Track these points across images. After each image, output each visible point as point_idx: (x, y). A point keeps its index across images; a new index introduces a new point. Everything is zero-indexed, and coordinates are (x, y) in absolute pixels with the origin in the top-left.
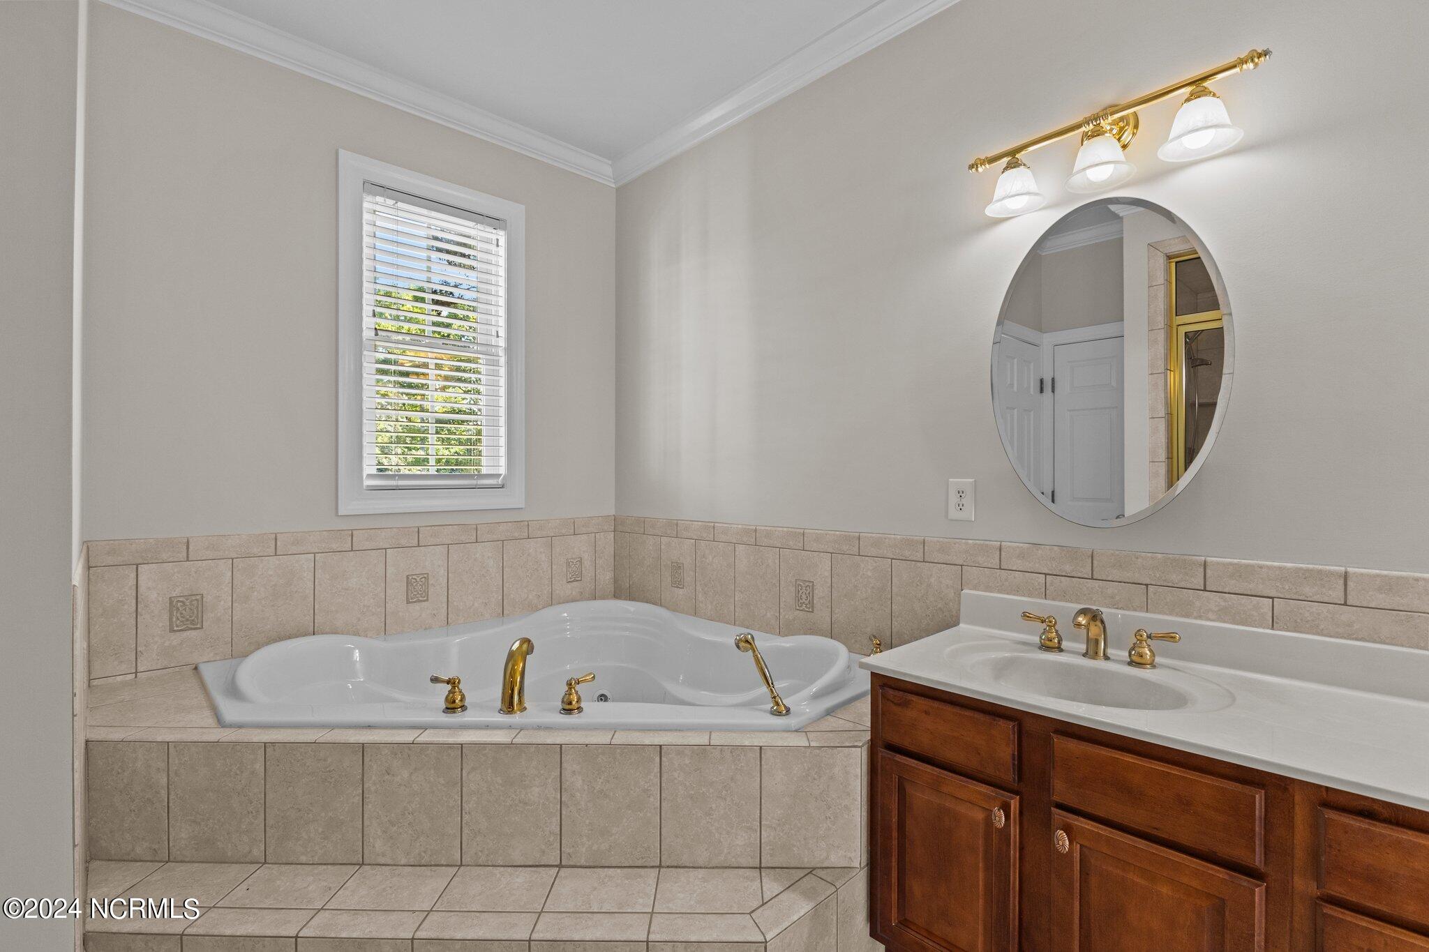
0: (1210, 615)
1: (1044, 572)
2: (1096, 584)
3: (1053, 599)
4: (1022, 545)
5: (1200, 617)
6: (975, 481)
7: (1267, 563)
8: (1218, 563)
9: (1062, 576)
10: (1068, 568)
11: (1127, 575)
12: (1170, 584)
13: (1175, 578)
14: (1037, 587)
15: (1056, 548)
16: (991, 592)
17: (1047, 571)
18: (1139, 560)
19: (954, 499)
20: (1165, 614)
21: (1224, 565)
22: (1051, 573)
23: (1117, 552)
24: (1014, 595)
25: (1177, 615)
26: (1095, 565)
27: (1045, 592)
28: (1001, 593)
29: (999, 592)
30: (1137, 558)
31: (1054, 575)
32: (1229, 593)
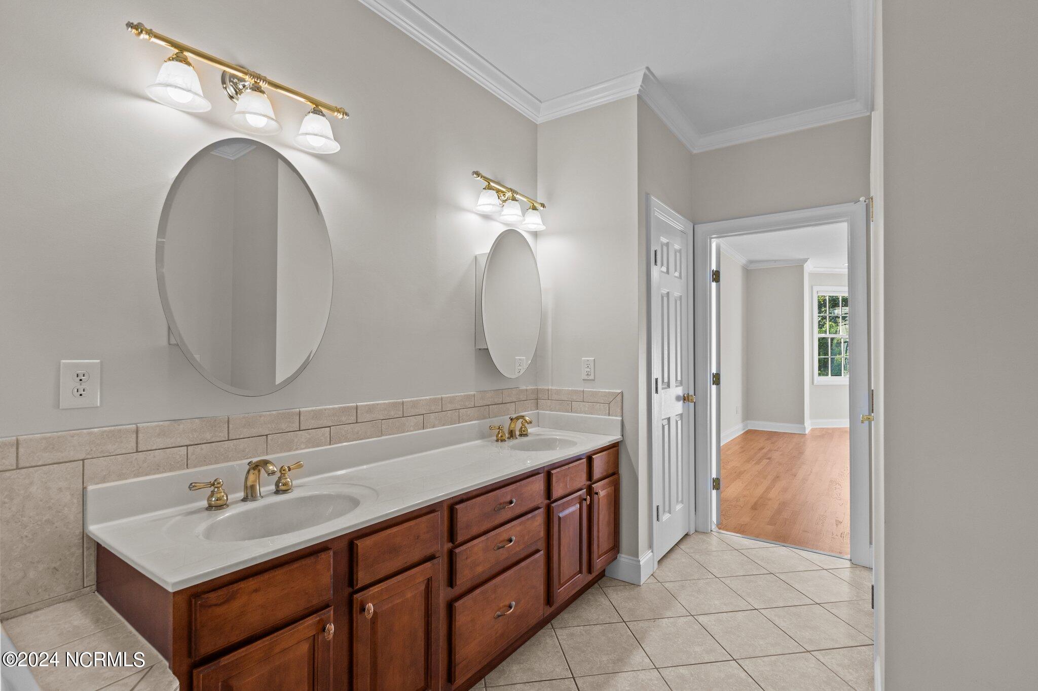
0: (303, 446)
1: (185, 444)
2: (231, 443)
3: (195, 466)
4: (161, 423)
5: (297, 449)
6: (101, 362)
7: (328, 407)
8: (306, 411)
9: (203, 444)
10: (208, 436)
11: (254, 432)
12: (281, 431)
13: (284, 426)
14: (179, 460)
15: (197, 420)
16: (126, 479)
17: (188, 443)
18: (262, 418)
19: (68, 384)
20: (278, 453)
21: (309, 411)
22: (192, 443)
23: (247, 415)
24: (154, 474)
25: (285, 451)
26: (230, 428)
27: (187, 462)
28: (138, 476)
29: (136, 476)
30: (261, 417)
31: (196, 445)
32: (312, 429)
